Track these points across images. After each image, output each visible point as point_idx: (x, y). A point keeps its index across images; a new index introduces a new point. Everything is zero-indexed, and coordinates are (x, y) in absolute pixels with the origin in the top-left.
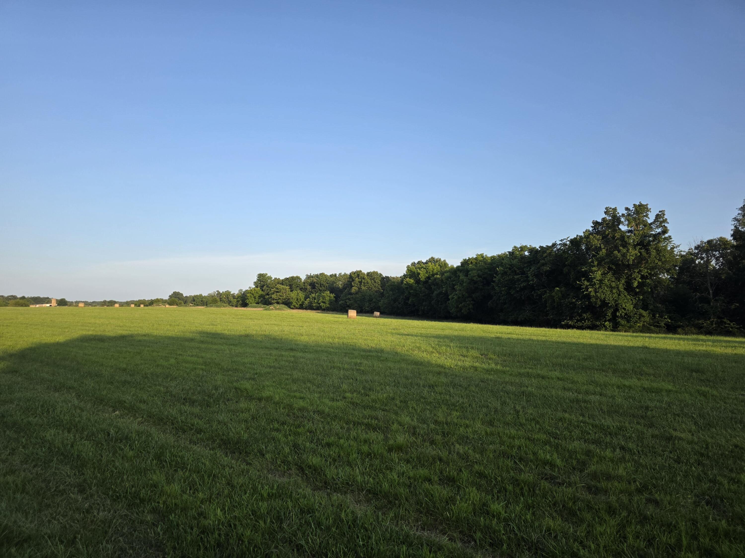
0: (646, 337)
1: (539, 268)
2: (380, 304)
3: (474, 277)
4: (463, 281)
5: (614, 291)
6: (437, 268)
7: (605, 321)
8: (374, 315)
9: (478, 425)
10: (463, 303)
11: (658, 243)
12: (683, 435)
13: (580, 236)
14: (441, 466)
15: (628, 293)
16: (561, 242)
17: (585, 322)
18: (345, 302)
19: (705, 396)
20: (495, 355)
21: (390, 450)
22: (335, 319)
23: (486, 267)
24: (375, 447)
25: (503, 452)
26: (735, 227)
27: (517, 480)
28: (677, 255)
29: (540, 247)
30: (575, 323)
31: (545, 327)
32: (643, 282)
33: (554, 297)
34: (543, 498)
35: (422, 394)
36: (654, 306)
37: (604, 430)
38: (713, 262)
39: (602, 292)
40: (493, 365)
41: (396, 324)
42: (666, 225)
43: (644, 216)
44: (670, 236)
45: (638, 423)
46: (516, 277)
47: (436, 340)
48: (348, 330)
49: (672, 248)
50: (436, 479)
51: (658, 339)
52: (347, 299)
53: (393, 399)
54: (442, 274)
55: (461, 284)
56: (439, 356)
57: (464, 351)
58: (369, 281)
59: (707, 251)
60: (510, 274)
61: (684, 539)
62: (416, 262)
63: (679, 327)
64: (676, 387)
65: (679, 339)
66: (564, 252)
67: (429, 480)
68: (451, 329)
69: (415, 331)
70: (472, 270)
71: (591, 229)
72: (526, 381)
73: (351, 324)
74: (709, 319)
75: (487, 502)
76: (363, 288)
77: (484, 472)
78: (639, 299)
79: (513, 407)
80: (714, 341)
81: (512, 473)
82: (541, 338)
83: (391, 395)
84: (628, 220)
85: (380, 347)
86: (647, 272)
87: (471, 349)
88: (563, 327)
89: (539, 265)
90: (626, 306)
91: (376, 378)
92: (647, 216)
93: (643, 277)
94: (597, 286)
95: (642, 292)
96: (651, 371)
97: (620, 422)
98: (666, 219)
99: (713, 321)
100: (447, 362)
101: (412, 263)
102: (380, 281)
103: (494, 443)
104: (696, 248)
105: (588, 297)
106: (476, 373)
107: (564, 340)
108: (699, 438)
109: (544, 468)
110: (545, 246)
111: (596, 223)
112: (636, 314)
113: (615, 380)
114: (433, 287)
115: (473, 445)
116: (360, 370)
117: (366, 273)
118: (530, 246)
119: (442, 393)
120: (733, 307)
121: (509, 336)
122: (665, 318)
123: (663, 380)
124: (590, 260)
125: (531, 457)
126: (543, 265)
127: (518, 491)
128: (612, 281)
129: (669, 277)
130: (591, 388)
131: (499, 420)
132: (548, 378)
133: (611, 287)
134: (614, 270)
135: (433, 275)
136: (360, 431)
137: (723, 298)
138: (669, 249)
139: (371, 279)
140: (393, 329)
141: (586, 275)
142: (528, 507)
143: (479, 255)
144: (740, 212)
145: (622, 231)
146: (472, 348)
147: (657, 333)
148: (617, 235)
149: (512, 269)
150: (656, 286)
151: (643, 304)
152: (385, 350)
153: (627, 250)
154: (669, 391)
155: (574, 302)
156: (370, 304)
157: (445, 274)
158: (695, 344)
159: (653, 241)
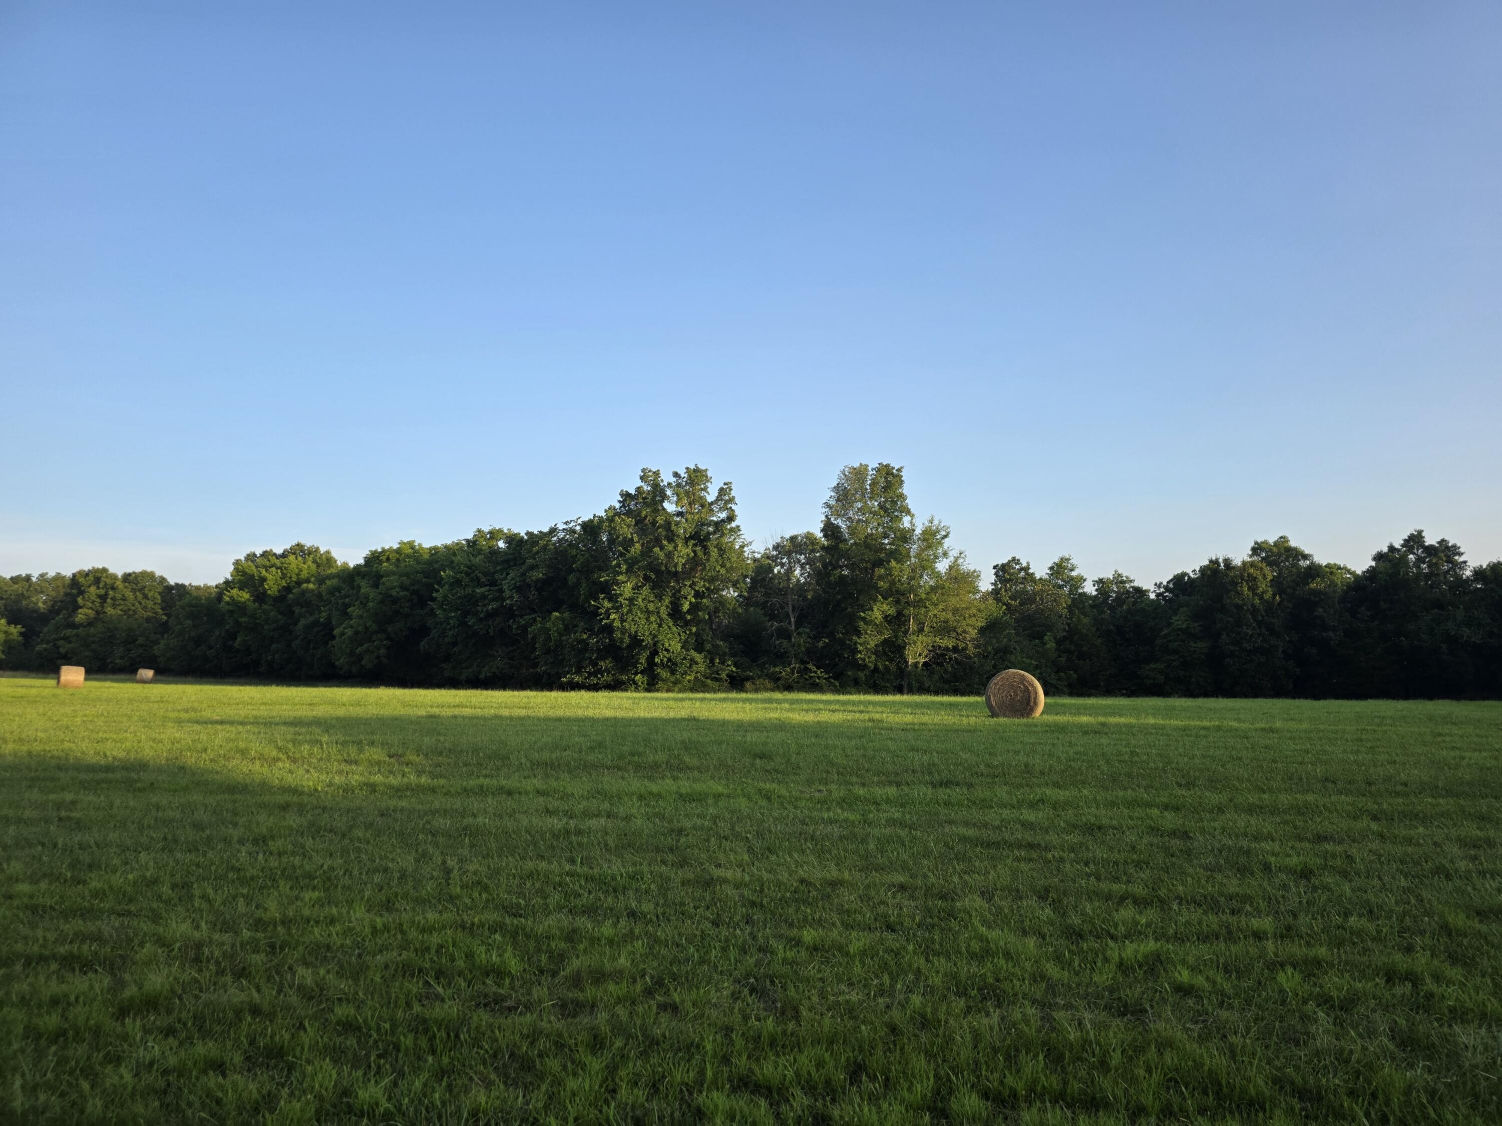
0: (696, 699)
1: (523, 574)
2: (157, 650)
3: (391, 589)
4: (367, 598)
5: (652, 619)
6: (309, 567)
7: (636, 674)
8: (138, 677)
9: (359, 913)
10: (365, 646)
11: (721, 536)
12: (729, 874)
13: (599, 517)
14: (253, 1027)
15: (675, 622)
16: (565, 527)
17: (602, 676)
18: (55, 645)
19: (769, 799)
20: (418, 755)
21: (122, 1012)
22: (19, 690)
23: (418, 568)
24: (79, 1013)
25: (404, 965)
26: (826, 516)
27: (425, 1021)
28: (748, 558)
29: (528, 533)
30: (586, 678)
31: (531, 690)
32: (697, 603)
33: (550, 630)
34: (474, 1047)
35: (234, 861)
36: (713, 645)
37: (605, 884)
38: (797, 572)
39: (633, 620)
40: (413, 778)
41: (193, 698)
42: (733, 507)
43: (702, 489)
44: (738, 527)
45: (663, 862)
46: (478, 591)
47: (292, 729)
48: (50, 719)
49: (742, 547)
50: (238, 1058)
51: (713, 703)
52: (62, 639)
53: (155, 882)
54: (321, 581)
55: (364, 605)
56: (293, 767)
57: (353, 751)
58: (129, 595)
59: (789, 554)
60: (466, 585)
61: (708, 1066)
62: (258, 552)
63: (748, 679)
64: (728, 787)
65: (745, 701)
66: (570, 545)
67: (220, 1067)
68: (332, 702)
69: (243, 712)
70: (389, 574)
71: (618, 505)
72: (475, 804)
73: (63, 703)
74: (790, 664)
75: (352, 1085)
76: (110, 610)
77: (356, 1017)
78: (691, 633)
79: (440, 863)
80: (792, 702)
81: (417, 1008)
82: (518, 712)
83: (148, 874)
84: (678, 495)
85: (140, 755)
86: (704, 586)
87: (368, 744)
88: (563, 688)
89: (524, 567)
90: (670, 645)
91: (113, 836)
92: (705, 489)
93: (697, 595)
94: (625, 610)
95: (697, 622)
96: (695, 762)
97: (634, 864)
98: (734, 497)
99: (795, 668)
100: (308, 780)
101: (248, 555)
102: (160, 593)
103: (387, 949)
104: (776, 548)
105: (609, 629)
106: (372, 797)
107: (560, 713)
108: (751, 876)
109: (484, 983)
110: (536, 532)
111: (626, 496)
112: (685, 658)
113: (636, 784)
114: (297, 610)
115: (339, 960)
116: (69, 819)
117: (120, 574)
118: (509, 530)
119: (285, 853)
120: (821, 644)
121: (457, 711)
122: (728, 665)
123: (712, 778)
124: (614, 563)
125: (461, 963)
126: (532, 568)
127: (424, 1043)
128: (650, 602)
129: (736, 594)
130: (594, 804)
131: (406, 896)
132: (520, 793)
133: (648, 612)
134: (653, 582)
135: (299, 583)
136: (42, 978)
137: (808, 630)
138: (737, 547)
139: (134, 591)
140: (184, 710)
141: (606, 589)
142: (440, 1074)
143: (405, 544)
144: (833, 494)
145: (667, 513)
146: (372, 743)
147: (715, 692)
148: (660, 520)
149: (472, 575)
150: (717, 610)
151: (696, 641)
152: (151, 763)
153: (675, 547)
154: (718, 796)
155: (584, 640)
156: (129, 650)
157: (328, 582)
158: (765, 709)
159: (714, 533)
